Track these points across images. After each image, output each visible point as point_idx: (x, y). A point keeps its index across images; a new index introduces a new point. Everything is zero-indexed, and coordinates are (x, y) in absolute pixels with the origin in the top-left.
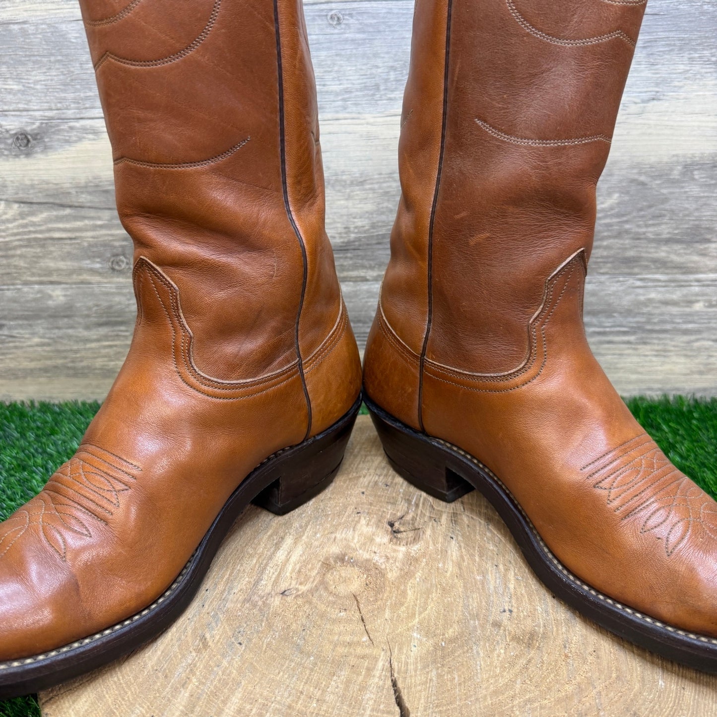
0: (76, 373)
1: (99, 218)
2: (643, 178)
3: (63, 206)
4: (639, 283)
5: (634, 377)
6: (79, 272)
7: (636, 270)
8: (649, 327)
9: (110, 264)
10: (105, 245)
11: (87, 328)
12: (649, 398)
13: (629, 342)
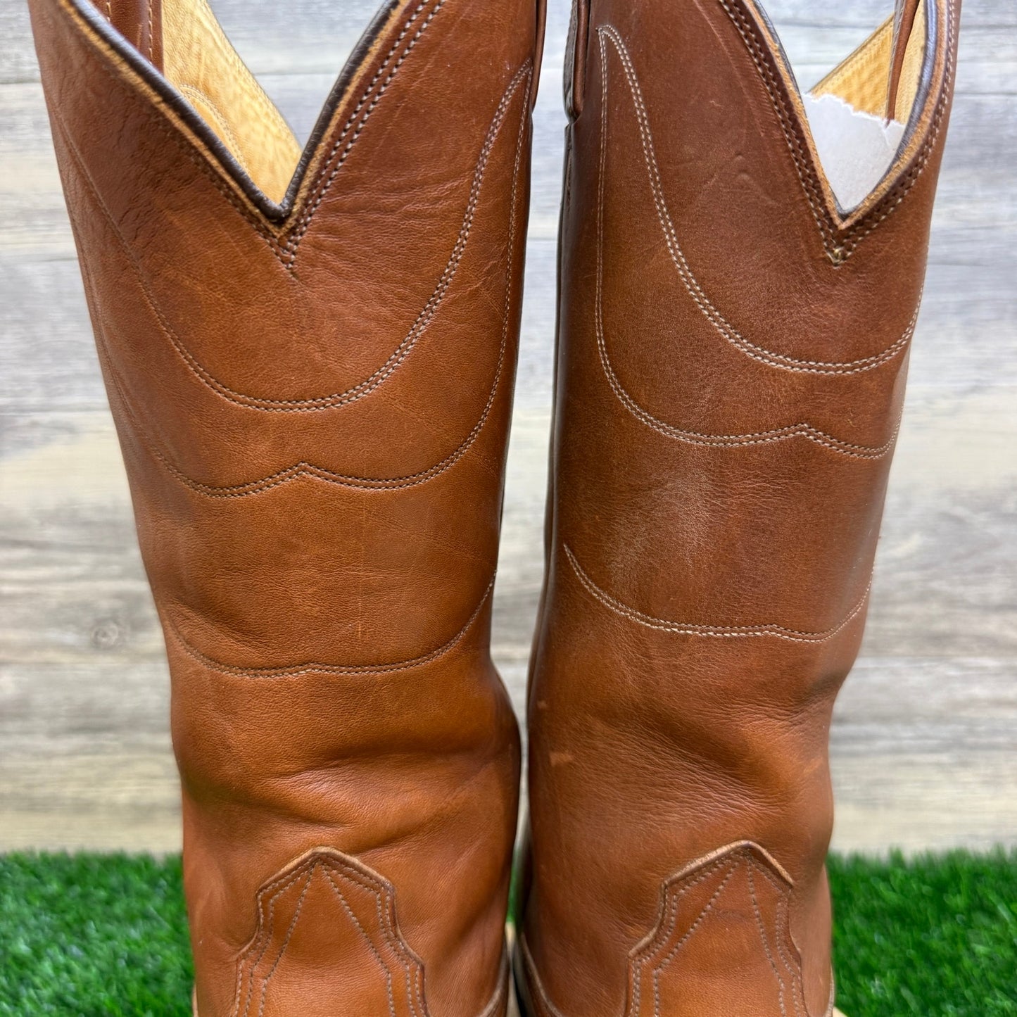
0: (32, 805)
1: (77, 564)
2: (960, 511)
3: (17, 544)
4: (953, 673)
5: (947, 818)
6: (42, 646)
7: (949, 652)
8: (971, 740)
9: (93, 635)
10: (86, 606)
11: (53, 734)
12: (972, 854)
13: (939, 765)
